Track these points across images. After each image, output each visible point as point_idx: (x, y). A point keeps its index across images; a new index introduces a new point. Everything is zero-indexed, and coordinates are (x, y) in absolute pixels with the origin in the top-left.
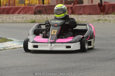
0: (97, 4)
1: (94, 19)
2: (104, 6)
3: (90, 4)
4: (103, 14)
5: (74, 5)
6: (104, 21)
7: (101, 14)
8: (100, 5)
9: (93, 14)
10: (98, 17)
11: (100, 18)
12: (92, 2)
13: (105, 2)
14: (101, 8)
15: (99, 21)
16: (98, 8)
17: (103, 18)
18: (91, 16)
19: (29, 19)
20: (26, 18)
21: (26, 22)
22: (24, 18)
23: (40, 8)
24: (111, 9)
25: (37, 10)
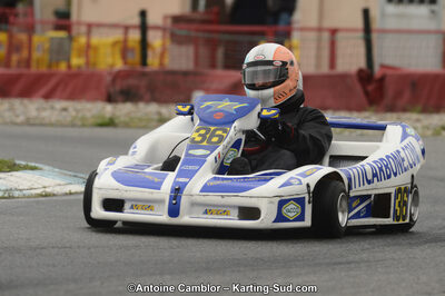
0: (354, 69)
2: (382, 79)
3: (325, 69)
7: (367, 110)
8: (365, 76)
9: (337, 109)
12: (332, 64)
13: (383, 66)
14: (370, 88)
16: (358, 88)
19: (88, 115)
20: (77, 111)
21: (79, 123)
22: (71, 109)
23: (132, 82)
24: (407, 95)
25: (118, 88)
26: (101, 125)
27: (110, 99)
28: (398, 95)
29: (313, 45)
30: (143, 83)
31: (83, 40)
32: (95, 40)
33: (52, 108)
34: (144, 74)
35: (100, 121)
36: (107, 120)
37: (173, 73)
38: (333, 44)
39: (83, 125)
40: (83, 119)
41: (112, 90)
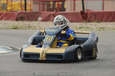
0: (79, 11)
1: (76, 26)
2: (87, 13)
3: (73, 11)
4: (86, 22)
5: (56, 12)
6: (87, 29)
7: (83, 22)
8: (82, 13)
9: (75, 22)
10: (80, 25)
11: (82, 26)
12: (74, 10)
13: (87, 10)
14: (84, 16)
15: (81, 29)
16: (81, 16)
17: (85, 26)
18: (73, 23)
19: (11, 25)
20: (8, 24)
21: (8, 28)
22: (6, 24)
23: (23, 15)
24: (93, 17)
25: (19, 17)
26: (14, 29)
27: (17, 20)
28: (91, 17)
29: (69, 5)
30: (26, 15)
31: (10, 3)
32: (13, 3)
33: (2, 23)
34: (26, 13)
35: (13, 27)
36: (15, 27)
37: (33, 13)
38: (74, 5)
39: (9, 29)
40: (9, 27)
41: (17, 17)
